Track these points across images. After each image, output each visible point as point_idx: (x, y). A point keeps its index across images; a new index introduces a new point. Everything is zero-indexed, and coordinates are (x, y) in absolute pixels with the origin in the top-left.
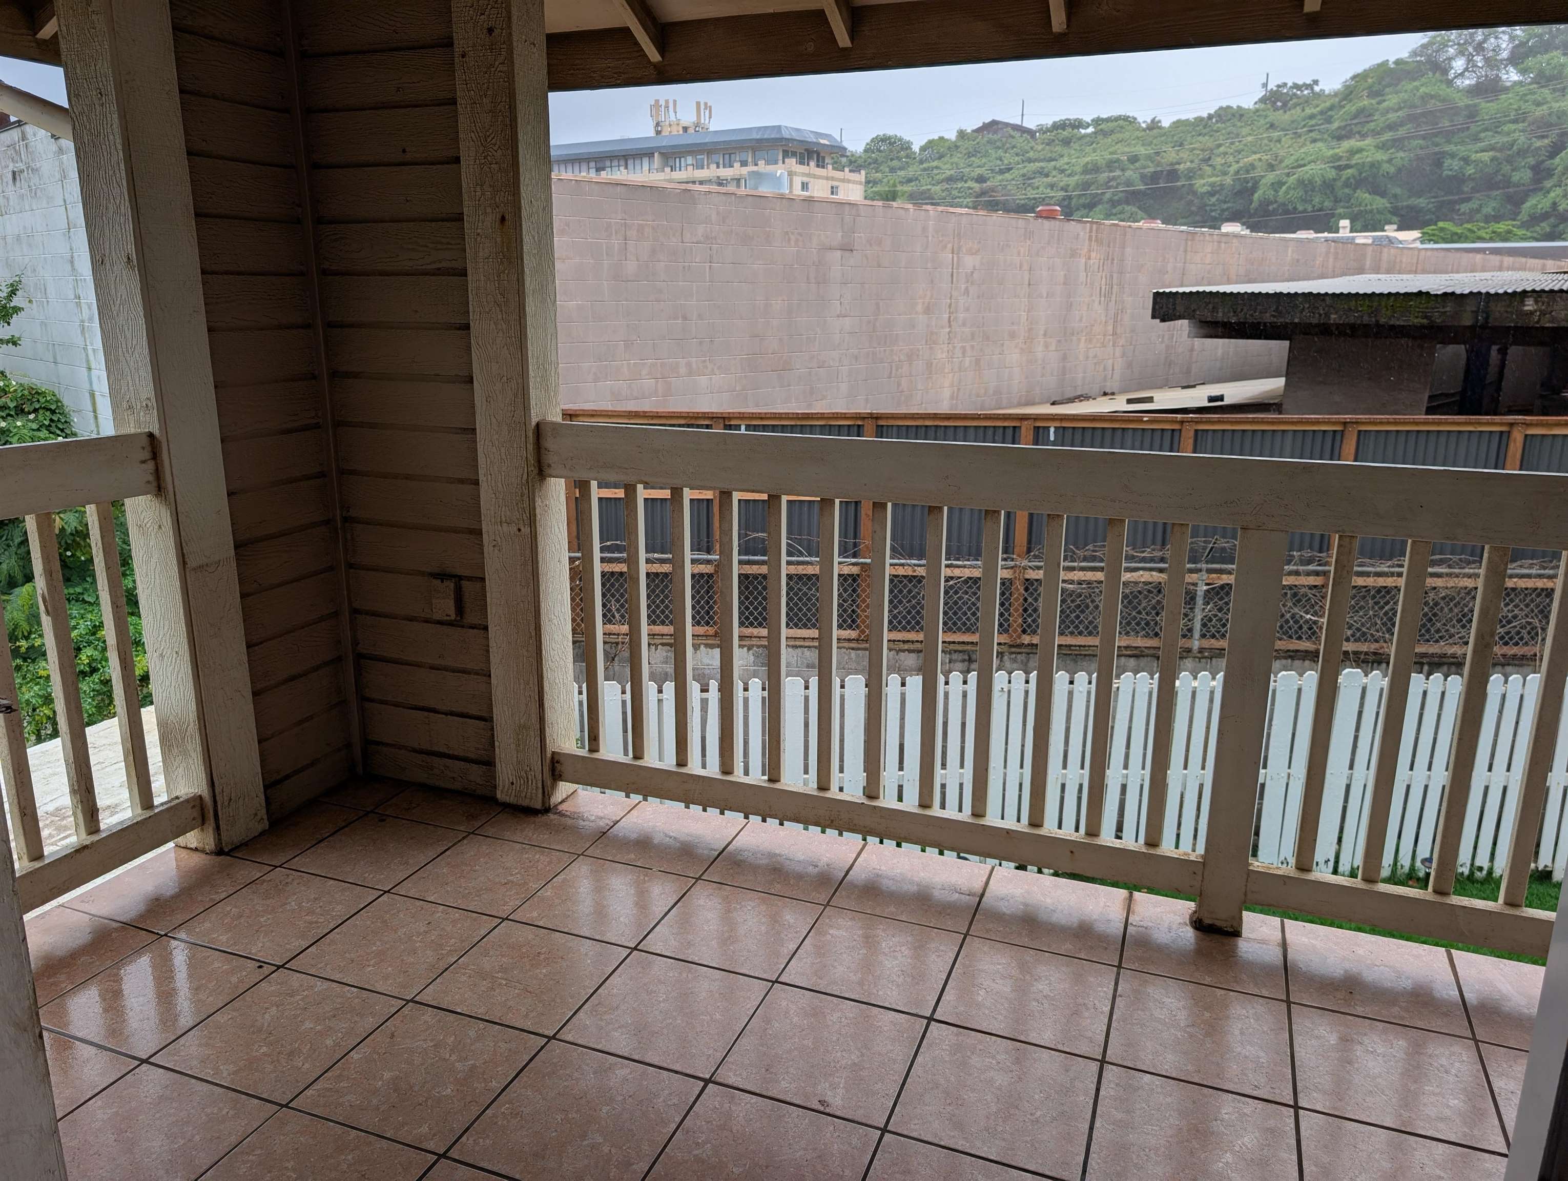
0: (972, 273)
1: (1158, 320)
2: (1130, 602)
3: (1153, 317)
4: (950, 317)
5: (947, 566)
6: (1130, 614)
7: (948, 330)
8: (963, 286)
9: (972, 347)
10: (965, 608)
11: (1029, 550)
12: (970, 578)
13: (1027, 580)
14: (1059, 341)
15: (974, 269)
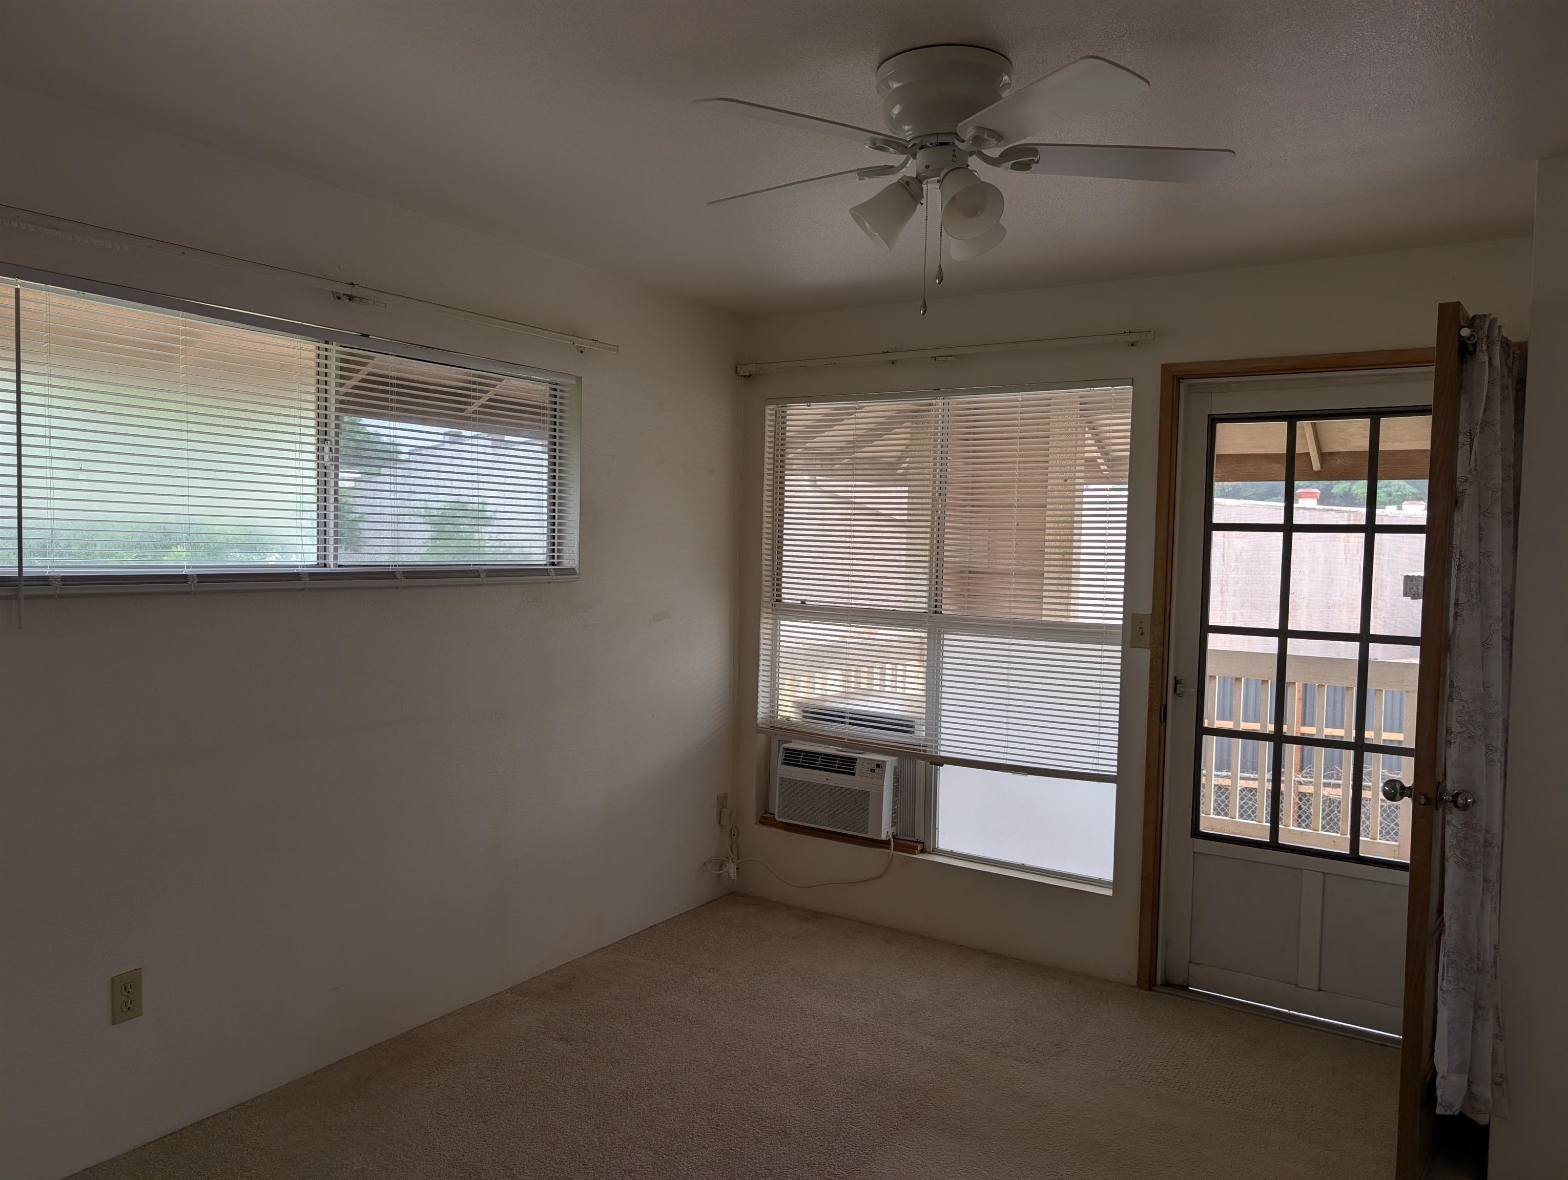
0: (1241, 553)
1: (1410, 598)
2: (1388, 816)
3: (1405, 595)
4: (1222, 589)
5: (1242, 778)
6: (1388, 826)
7: (1220, 599)
8: (1233, 564)
9: (1242, 614)
10: (1250, 812)
11: (1302, 769)
12: (1246, 788)
13: (1301, 793)
14: (1321, 612)
15: (1243, 550)
